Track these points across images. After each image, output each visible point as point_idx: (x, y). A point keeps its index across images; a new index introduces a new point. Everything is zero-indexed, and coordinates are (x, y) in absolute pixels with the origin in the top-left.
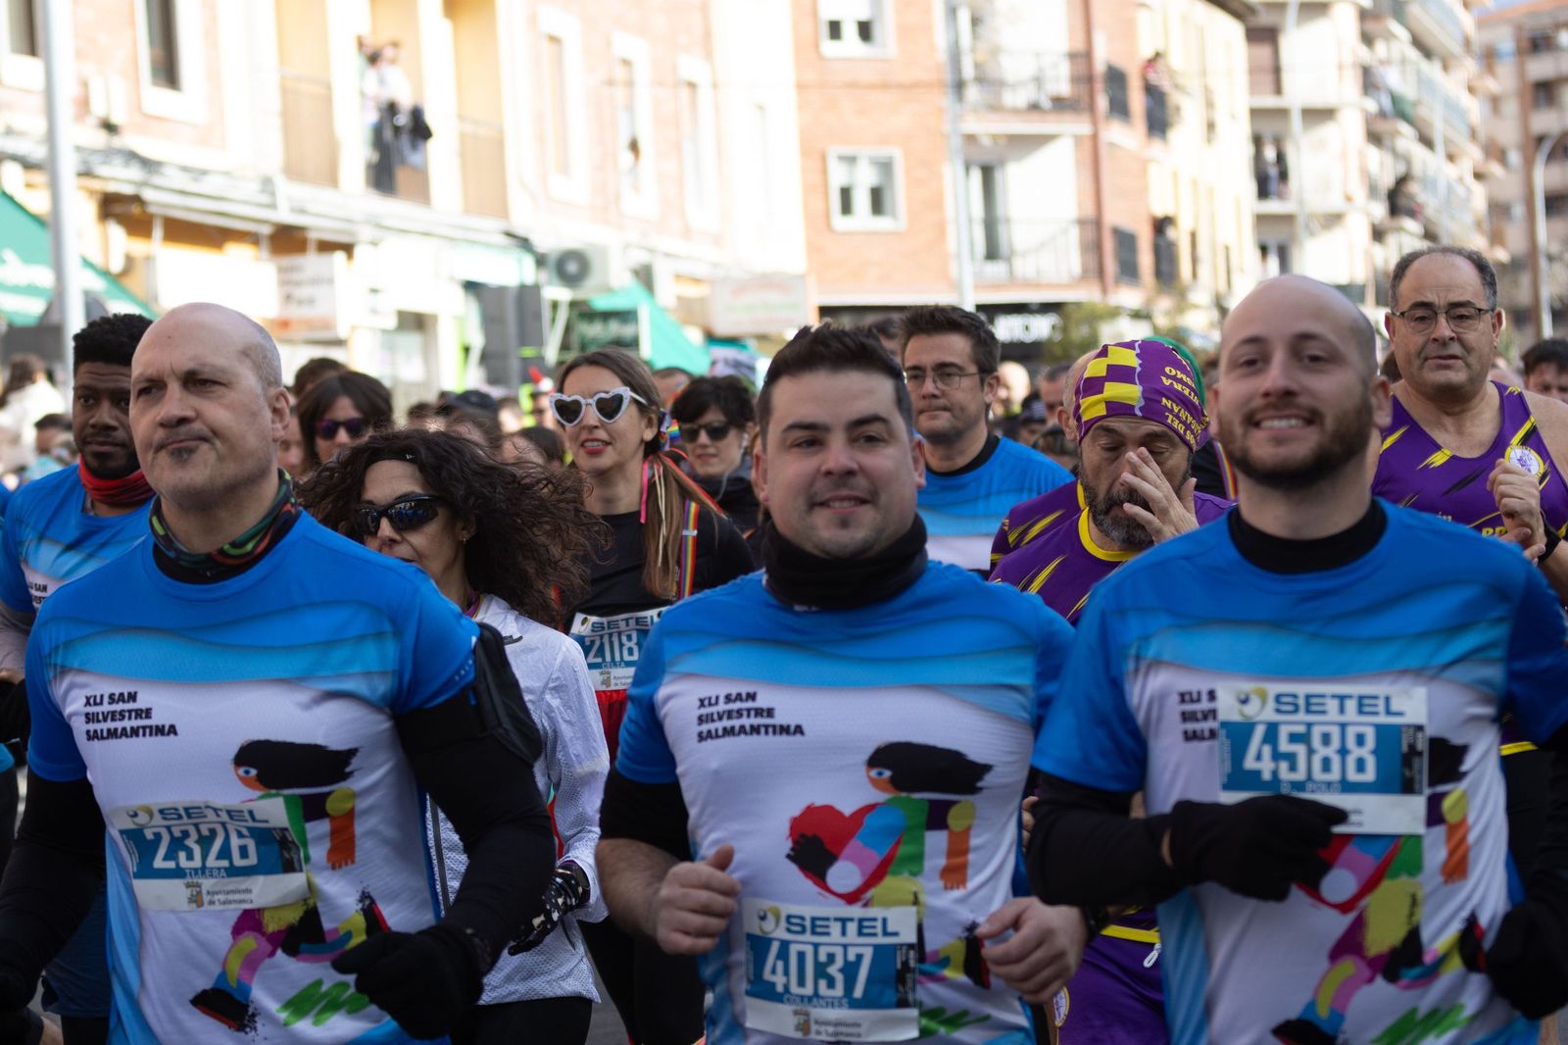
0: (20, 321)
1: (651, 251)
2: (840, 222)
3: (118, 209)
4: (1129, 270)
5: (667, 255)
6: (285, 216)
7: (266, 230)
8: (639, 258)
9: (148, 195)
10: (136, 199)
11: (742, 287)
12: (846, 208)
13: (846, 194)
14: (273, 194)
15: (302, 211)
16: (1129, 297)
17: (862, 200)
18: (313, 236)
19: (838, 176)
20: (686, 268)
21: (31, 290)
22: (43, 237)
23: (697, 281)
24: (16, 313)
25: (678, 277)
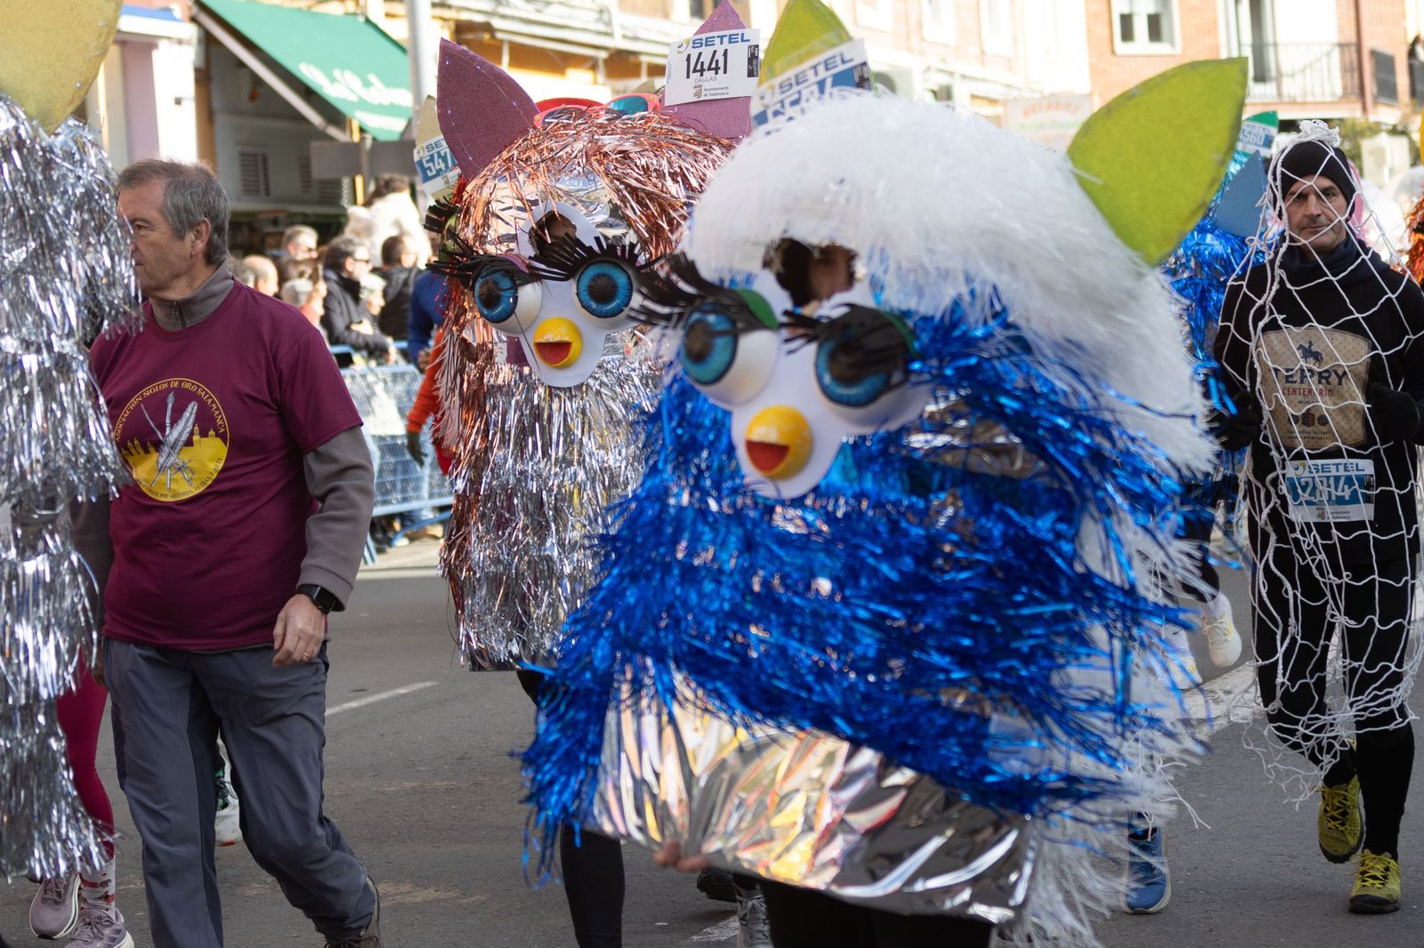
0: (382, 137)
1: (952, 74)
2: (1121, 47)
3: (470, 36)
4: (1387, 90)
5: (964, 77)
6: (619, 43)
7: (603, 55)
8: (938, 80)
9: (497, 23)
10: (487, 27)
11: (1033, 107)
12: (1127, 34)
13: (1126, 21)
14: (609, 23)
15: (636, 39)
16: (1387, 115)
17: (1141, 27)
18: (644, 59)
19: (1119, 8)
20: (981, 90)
21: (391, 110)
22: (404, 61)
23: (993, 101)
24: (380, 129)
25: (974, 97)
